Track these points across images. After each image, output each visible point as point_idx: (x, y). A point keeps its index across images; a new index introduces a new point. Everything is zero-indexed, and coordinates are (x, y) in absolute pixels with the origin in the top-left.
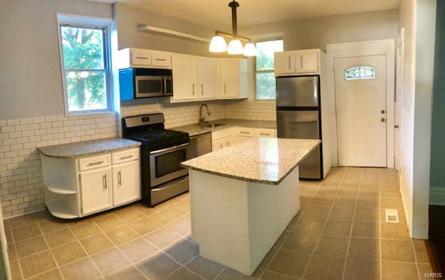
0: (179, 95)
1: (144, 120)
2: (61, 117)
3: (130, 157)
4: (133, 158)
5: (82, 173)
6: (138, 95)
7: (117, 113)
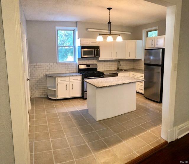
0: (102, 57)
1: (87, 66)
2: (55, 64)
3: (77, 79)
4: (79, 80)
5: (58, 83)
6: (83, 56)
7: (77, 63)
